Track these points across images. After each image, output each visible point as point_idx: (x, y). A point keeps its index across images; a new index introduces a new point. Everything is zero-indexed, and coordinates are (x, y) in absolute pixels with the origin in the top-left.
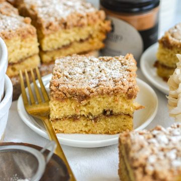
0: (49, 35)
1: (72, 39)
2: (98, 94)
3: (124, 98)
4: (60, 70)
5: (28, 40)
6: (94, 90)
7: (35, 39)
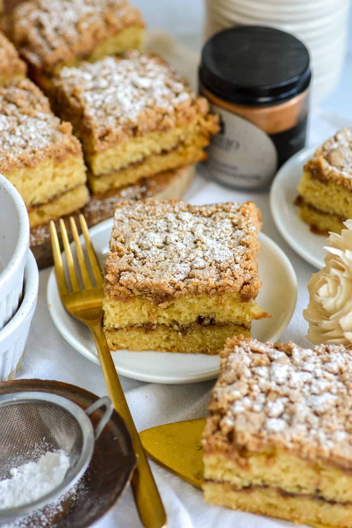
0: (104, 151)
1: (147, 152)
2: (190, 293)
3: (235, 299)
4: (122, 237)
5: (66, 163)
6: (182, 285)
7: (80, 160)
